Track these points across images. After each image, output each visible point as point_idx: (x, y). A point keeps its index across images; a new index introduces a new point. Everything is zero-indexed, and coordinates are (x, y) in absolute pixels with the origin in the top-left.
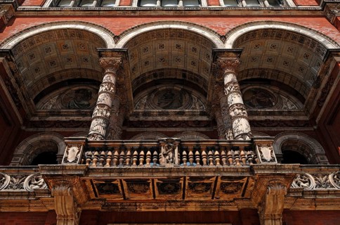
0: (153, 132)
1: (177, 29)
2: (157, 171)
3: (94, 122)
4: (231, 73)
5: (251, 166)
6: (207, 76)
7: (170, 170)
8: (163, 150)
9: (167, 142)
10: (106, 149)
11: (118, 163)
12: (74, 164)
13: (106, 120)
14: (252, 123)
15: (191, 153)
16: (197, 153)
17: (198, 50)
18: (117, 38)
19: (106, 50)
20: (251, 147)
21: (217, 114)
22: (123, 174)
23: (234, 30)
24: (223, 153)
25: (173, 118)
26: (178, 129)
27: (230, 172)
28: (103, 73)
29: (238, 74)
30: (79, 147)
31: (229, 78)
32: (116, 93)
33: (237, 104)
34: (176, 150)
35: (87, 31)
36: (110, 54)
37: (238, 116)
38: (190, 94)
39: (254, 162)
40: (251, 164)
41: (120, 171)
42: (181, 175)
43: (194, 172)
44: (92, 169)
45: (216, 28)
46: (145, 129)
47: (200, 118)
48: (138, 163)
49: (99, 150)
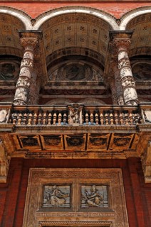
0: (63, 98)
1: (81, 13)
2: (66, 128)
3: (18, 90)
4: (123, 51)
5: (137, 126)
6: (105, 54)
7: (76, 128)
8: (71, 113)
9: (73, 106)
10: (28, 112)
11: (37, 123)
12: (4, 123)
13: (27, 89)
14: (139, 92)
15: (92, 115)
16: (97, 115)
17: (98, 31)
18: (33, 21)
19: (25, 31)
20: (138, 110)
21: (112, 84)
22: (41, 131)
23: (127, 14)
24: (116, 115)
25: (78, 88)
26: (82, 96)
27: (121, 130)
28: (23, 51)
29: (129, 51)
30: (7, 110)
31: (122, 55)
32: (34, 67)
33: (127, 77)
34: (81, 113)
35: (10, 15)
36: (28, 34)
37: (128, 86)
38: (91, 68)
39: (140, 122)
40: (137, 124)
41: (39, 129)
42: (84, 132)
43: (94, 130)
44: (18, 127)
45: (113, 12)
46: (56, 96)
47: (98, 88)
48: (52, 123)
49: (23, 112)
